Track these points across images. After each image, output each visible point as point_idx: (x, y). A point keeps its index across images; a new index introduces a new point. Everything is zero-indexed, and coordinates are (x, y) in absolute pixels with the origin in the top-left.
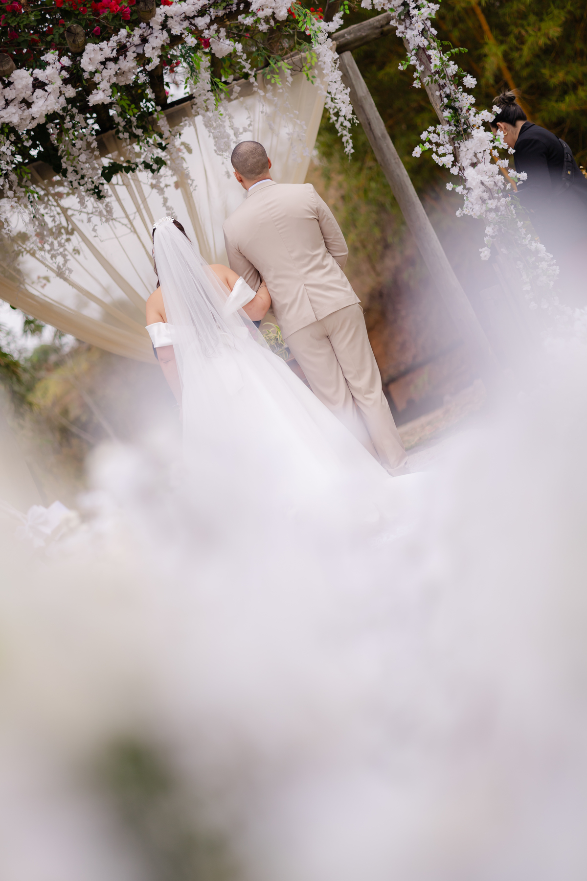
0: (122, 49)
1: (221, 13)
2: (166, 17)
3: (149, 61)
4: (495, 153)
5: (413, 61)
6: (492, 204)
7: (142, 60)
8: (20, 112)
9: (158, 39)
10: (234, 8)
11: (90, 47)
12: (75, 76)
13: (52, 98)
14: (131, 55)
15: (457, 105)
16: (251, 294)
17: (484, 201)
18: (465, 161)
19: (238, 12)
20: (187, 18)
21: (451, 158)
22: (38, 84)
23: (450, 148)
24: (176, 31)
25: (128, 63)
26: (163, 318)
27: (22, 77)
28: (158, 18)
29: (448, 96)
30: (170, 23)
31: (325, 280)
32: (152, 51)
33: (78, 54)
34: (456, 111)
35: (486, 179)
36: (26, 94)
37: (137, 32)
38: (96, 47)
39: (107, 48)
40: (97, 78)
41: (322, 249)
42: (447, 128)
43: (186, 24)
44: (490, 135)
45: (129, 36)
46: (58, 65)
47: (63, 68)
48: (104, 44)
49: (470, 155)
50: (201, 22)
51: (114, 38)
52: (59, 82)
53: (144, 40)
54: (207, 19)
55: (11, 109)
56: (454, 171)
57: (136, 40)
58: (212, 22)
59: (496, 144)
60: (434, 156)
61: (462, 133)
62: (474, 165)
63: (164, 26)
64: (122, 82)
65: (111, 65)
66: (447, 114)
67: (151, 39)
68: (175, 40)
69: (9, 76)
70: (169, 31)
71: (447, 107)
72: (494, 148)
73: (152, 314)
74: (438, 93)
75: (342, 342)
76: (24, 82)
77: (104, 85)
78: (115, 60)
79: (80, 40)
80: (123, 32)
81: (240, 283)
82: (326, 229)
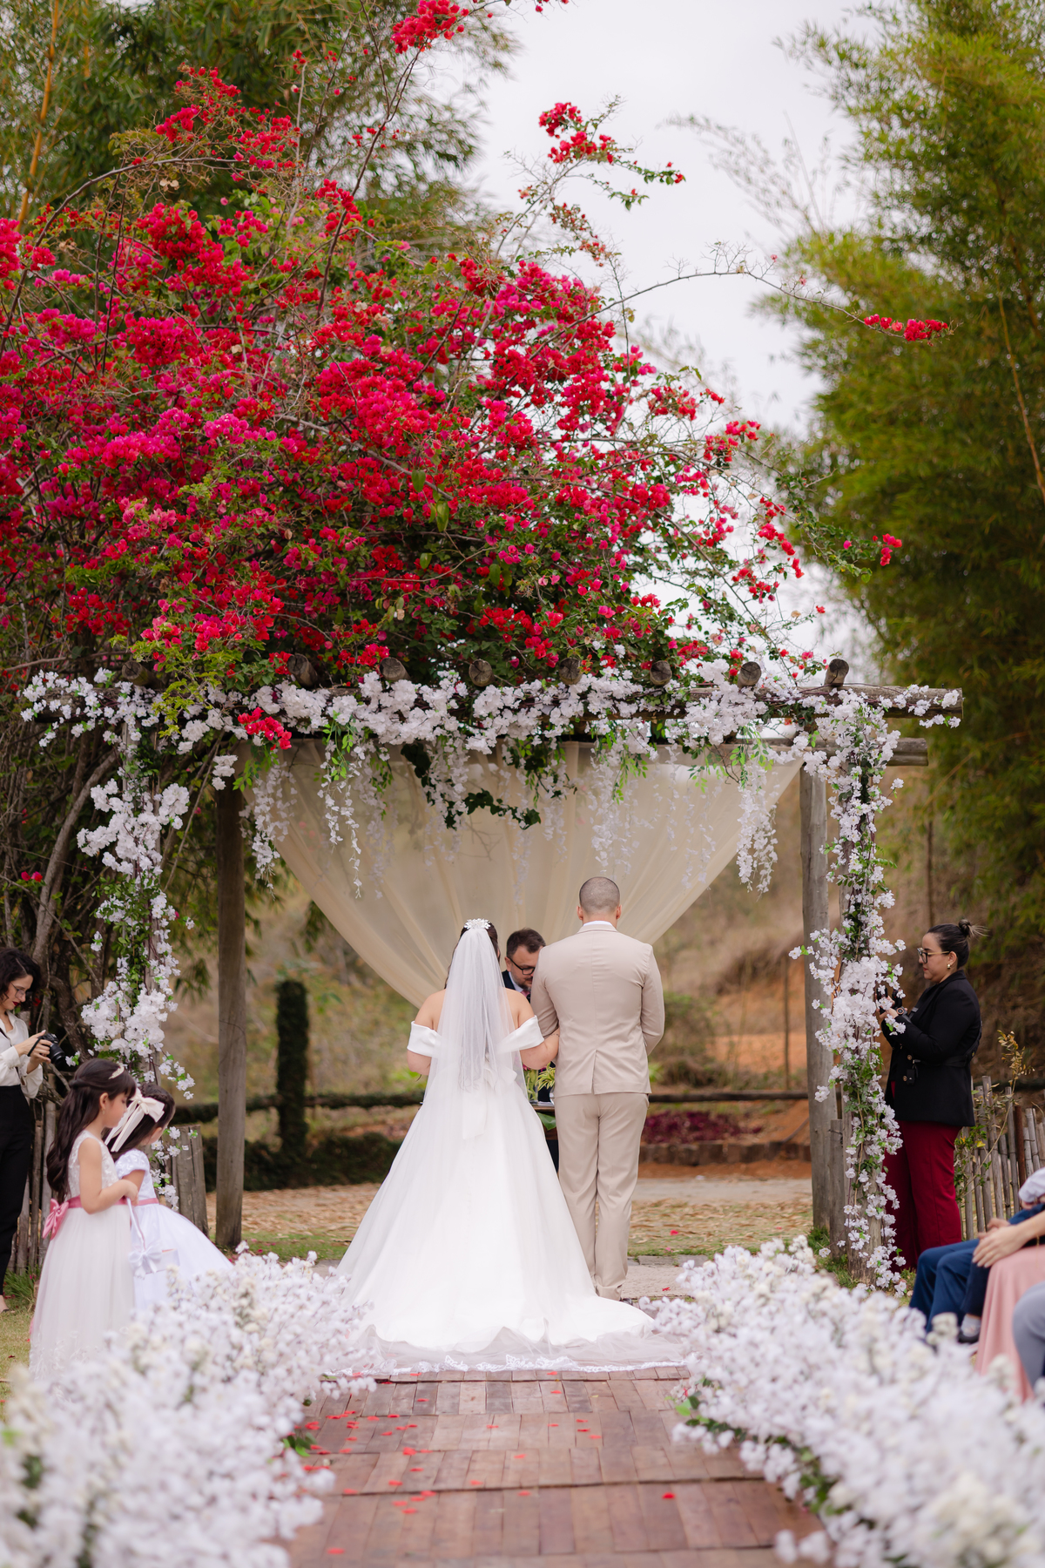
0: (528, 702)
1: (651, 708)
2: (590, 688)
3: (552, 726)
4: (882, 989)
5: (837, 850)
6: (852, 1043)
7: (545, 723)
8: (389, 723)
9: (571, 708)
10: (668, 709)
11: (491, 689)
12: (463, 710)
13: (428, 726)
14: (535, 712)
15: (863, 918)
16: (537, 1039)
17: (846, 1037)
18: (846, 985)
19: (670, 715)
20: (612, 698)
21: (831, 974)
22: (421, 703)
23: (835, 962)
24: (593, 709)
25: (529, 720)
26: (433, 1025)
27: (406, 690)
28: (580, 687)
29: (857, 905)
30: (591, 697)
31: (620, 1055)
32: (560, 720)
33: (476, 688)
34: (859, 925)
35: (857, 1014)
36: (404, 708)
37: (552, 690)
38: (498, 691)
39: (511, 695)
40: (485, 723)
41: (636, 1019)
42: (842, 938)
43: (609, 704)
44: (885, 966)
45: (542, 691)
46: (452, 691)
47: (455, 696)
48: (509, 690)
49: (853, 980)
50: (626, 709)
51: (525, 686)
52: (443, 712)
53: (556, 703)
54: (633, 709)
55: (381, 716)
56: (829, 990)
57: (547, 699)
58: (638, 714)
59: (888, 979)
60: (812, 966)
61: (855, 950)
62: (853, 991)
63: (583, 696)
64: (515, 734)
65: (508, 714)
66: (847, 924)
67: (563, 704)
68: (589, 716)
69: (392, 682)
70: (586, 704)
71: (850, 917)
72: (883, 983)
73: (423, 1014)
74: (848, 897)
75: (610, 1129)
76: (405, 697)
77: (491, 734)
78: (515, 711)
79: (483, 680)
80: (537, 684)
81: (531, 1022)
82: (647, 1001)
